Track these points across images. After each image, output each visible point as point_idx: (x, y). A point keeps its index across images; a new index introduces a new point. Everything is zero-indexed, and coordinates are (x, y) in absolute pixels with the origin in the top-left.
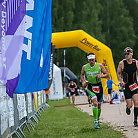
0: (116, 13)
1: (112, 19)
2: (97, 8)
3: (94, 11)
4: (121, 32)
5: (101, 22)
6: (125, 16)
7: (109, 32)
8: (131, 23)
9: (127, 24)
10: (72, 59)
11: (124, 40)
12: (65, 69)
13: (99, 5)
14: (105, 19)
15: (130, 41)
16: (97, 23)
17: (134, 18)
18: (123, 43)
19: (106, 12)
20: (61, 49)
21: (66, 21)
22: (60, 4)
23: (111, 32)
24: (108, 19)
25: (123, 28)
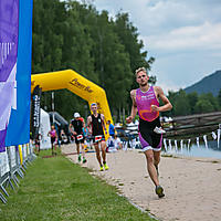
0: (110, 49)
2: (88, 44)
4: (117, 69)
5: (93, 59)
6: (120, 52)
7: (102, 69)
8: (128, 60)
9: (123, 61)
10: (62, 102)
11: (120, 79)
12: (54, 114)
13: (90, 39)
14: (97, 56)
15: (127, 80)
17: (130, 53)
18: (119, 82)
19: (98, 48)
20: (49, 92)
21: (53, 59)
22: (46, 40)
23: (105, 70)
24: (101, 56)
25: (119, 66)
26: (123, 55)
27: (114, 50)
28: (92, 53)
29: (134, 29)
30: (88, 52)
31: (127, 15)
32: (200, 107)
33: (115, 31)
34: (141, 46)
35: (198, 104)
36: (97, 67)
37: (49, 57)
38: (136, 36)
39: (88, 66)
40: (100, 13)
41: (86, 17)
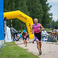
0: (34, 2)
1: (32, 5)
4: (37, 10)
5: (27, 6)
6: (38, 3)
7: (31, 11)
9: (39, 7)
12: (12, 28)
14: (29, 5)
16: (26, 7)
17: (42, 4)
18: (38, 15)
19: (29, 2)
20: (10, 20)
21: (12, 7)
23: (32, 11)
25: (38, 9)
27: (36, 3)
28: (27, 4)
30: (25, 3)
34: (46, 1)
36: (29, 10)
37: (10, 5)
39: (25, 9)
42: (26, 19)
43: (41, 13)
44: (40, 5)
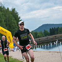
0: (10, 19)
2: (3, 18)
3: (3, 19)
4: (13, 26)
5: (5, 23)
7: (8, 26)
8: (16, 22)
11: (14, 29)
13: (4, 17)
15: (16, 29)
16: (4, 24)
17: (17, 20)
18: (14, 30)
23: (9, 26)
24: (8, 22)
25: (13, 24)
26: (14, 21)
28: (5, 21)
29: (17, 13)
30: (3, 21)
31: (15, 9)
32: (38, 36)
33: (11, 14)
34: (20, 18)
35: (38, 35)
36: (6, 26)
38: (18, 15)
40: (6, 9)
41: (2, 10)
42: (6, 33)
43: (16, 27)
44: (15, 21)
